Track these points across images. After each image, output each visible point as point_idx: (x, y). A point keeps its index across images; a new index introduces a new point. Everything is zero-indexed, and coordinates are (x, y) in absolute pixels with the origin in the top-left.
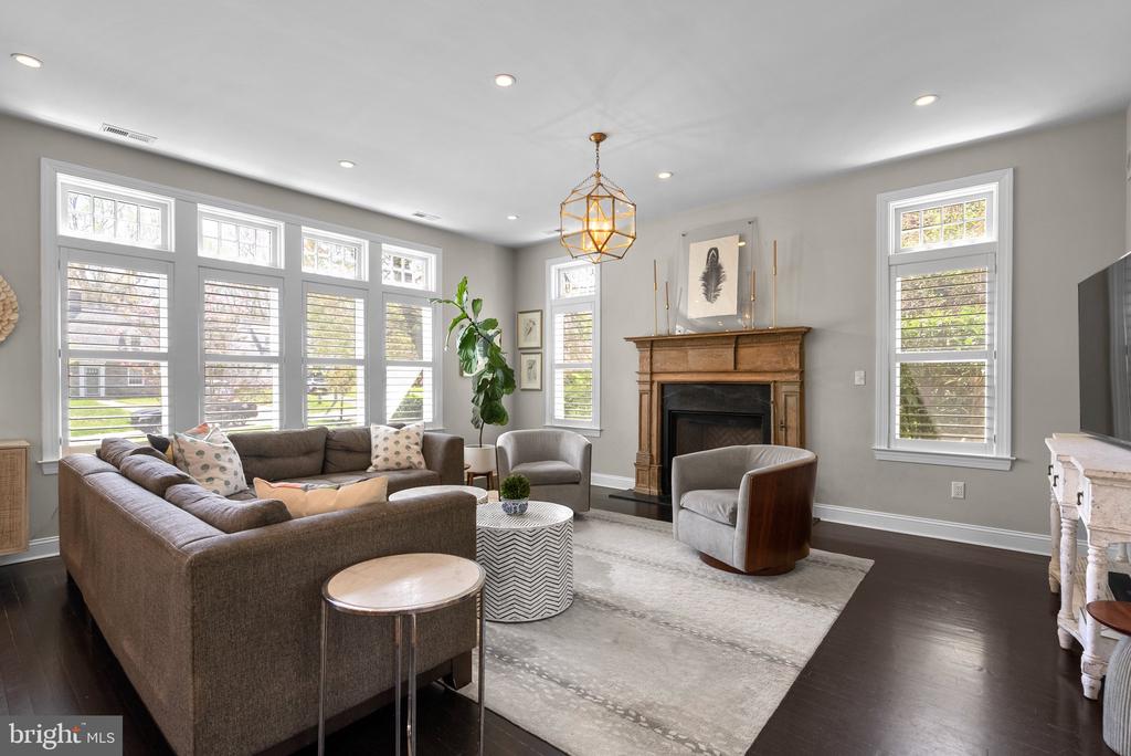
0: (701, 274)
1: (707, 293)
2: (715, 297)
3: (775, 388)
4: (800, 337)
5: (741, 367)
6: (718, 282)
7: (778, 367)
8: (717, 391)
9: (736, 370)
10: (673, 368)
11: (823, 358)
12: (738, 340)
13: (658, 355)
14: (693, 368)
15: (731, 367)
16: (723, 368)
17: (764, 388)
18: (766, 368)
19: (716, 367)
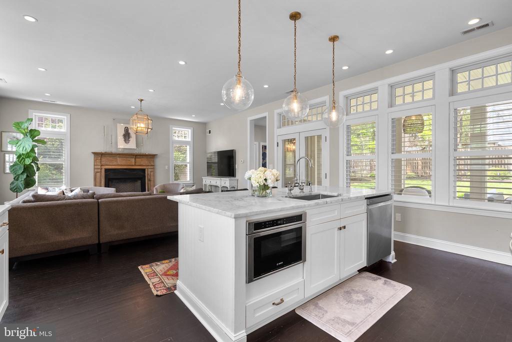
0: (122, 134)
1: (125, 141)
2: (128, 142)
3: (147, 170)
4: (153, 156)
5: (137, 164)
6: (129, 138)
7: (148, 164)
8: (127, 171)
9: (135, 165)
10: (111, 164)
11: (158, 162)
12: (136, 156)
13: (103, 159)
14: (120, 164)
15: (134, 164)
16: (131, 164)
17: (144, 170)
18: (144, 164)
19: (128, 164)
